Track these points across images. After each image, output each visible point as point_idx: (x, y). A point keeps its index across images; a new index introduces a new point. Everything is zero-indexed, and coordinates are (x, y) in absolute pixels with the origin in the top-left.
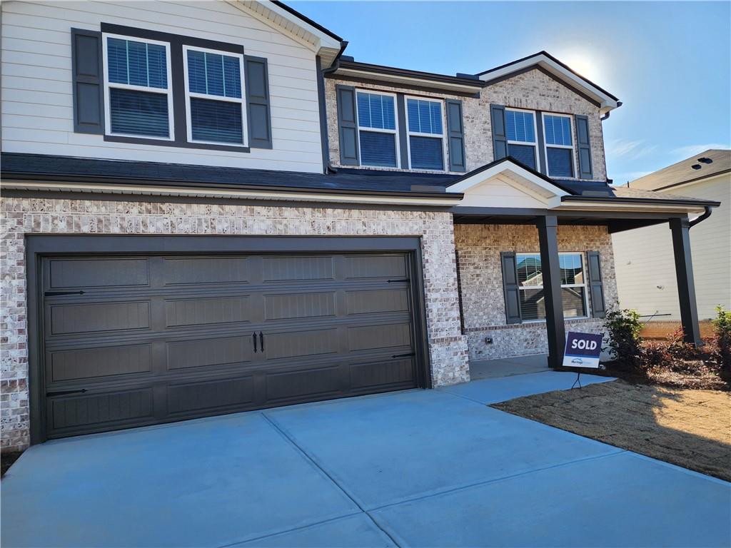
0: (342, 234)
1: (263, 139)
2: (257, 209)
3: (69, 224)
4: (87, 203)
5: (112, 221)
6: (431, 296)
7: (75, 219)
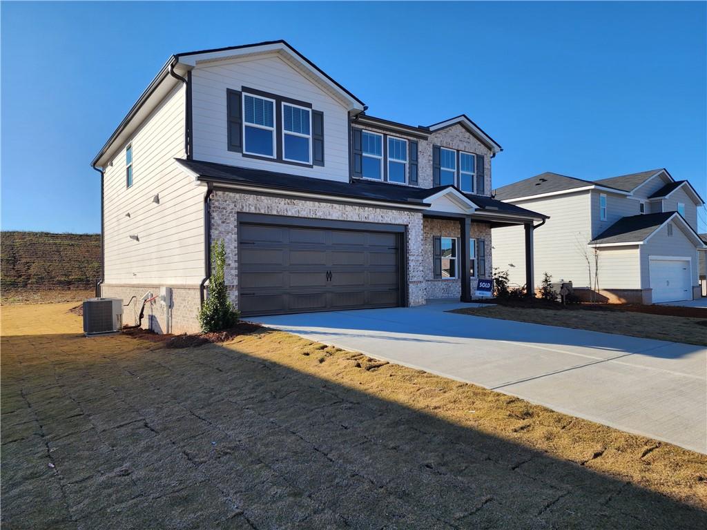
0: (371, 221)
1: (320, 160)
2: (335, 205)
3: (256, 208)
4: (263, 197)
5: (273, 208)
6: (411, 258)
7: (258, 205)
